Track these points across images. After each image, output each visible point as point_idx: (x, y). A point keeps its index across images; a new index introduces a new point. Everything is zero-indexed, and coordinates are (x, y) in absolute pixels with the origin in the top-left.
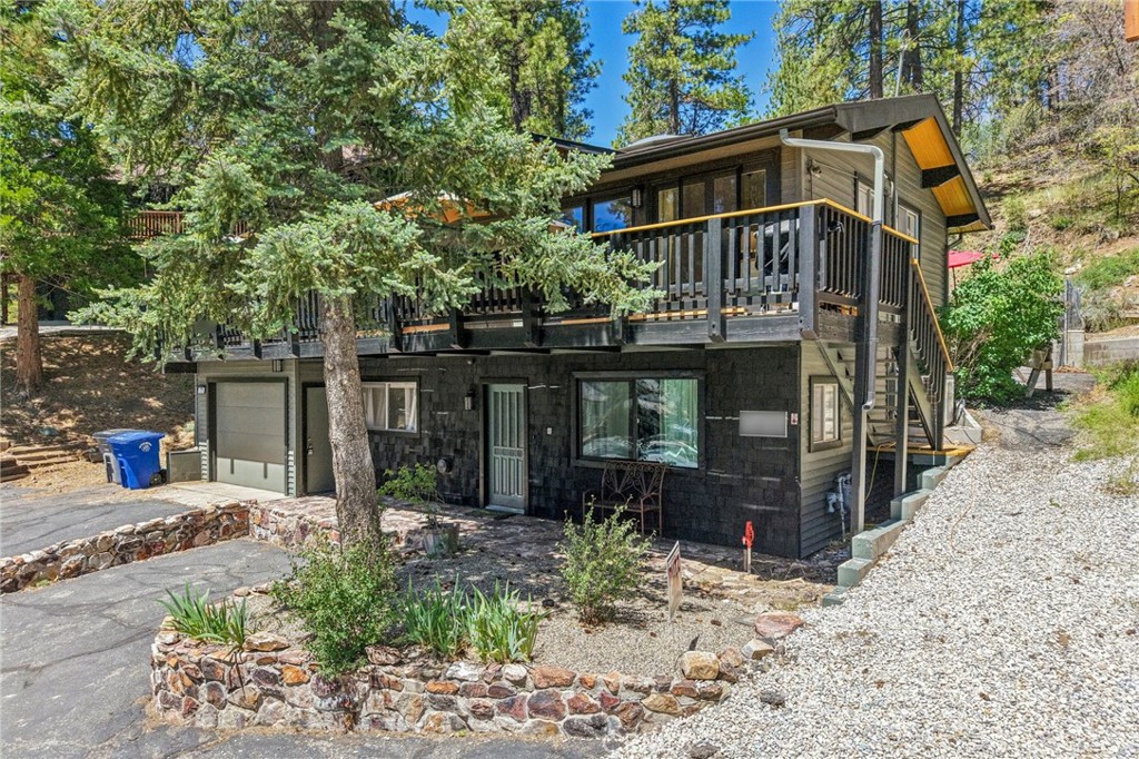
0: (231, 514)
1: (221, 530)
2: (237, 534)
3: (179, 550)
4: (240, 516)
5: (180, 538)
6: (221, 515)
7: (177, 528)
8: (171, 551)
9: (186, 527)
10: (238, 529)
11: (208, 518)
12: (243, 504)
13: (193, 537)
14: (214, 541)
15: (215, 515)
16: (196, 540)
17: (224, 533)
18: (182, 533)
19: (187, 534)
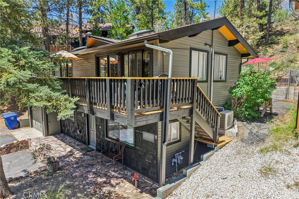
0: (22, 143)
1: (19, 147)
2: (25, 148)
3: (5, 154)
4: (25, 143)
5: (6, 151)
6: (19, 143)
7: (5, 148)
8: (3, 155)
9: (7, 148)
10: (25, 147)
11: (15, 145)
12: (26, 140)
13: (10, 150)
14: (17, 151)
15: (17, 144)
16: (11, 151)
17: (20, 148)
18: (6, 149)
19: (8, 150)
